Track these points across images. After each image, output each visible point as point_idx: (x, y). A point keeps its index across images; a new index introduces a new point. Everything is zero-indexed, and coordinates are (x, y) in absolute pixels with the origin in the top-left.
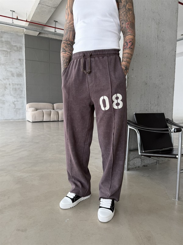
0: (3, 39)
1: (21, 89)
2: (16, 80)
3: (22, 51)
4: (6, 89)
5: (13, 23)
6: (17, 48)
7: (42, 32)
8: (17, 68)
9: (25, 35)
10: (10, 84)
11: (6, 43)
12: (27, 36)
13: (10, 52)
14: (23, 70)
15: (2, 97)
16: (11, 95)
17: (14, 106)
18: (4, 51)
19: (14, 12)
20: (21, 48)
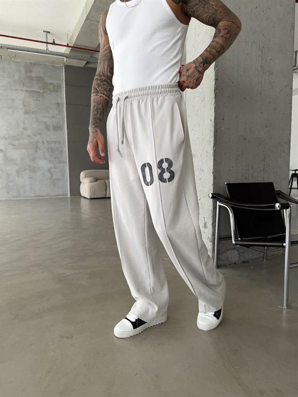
0: (33, 75)
1: (61, 149)
2: (52, 136)
3: (61, 92)
4: (38, 150)
5: (47, 49)
6: (54, 86)
7: (91, 61)
8: (54, 117)
9: (65, 66)
10: (43, 142)
11: (37, 80)
12: (68, 68)
13: (43, 93)
14: (63, 119)
15: (32, 162)
16: (45, 159)
17: (49, 174)
18: (35, 91)
19: (49, 32)
20: (59, 86)
